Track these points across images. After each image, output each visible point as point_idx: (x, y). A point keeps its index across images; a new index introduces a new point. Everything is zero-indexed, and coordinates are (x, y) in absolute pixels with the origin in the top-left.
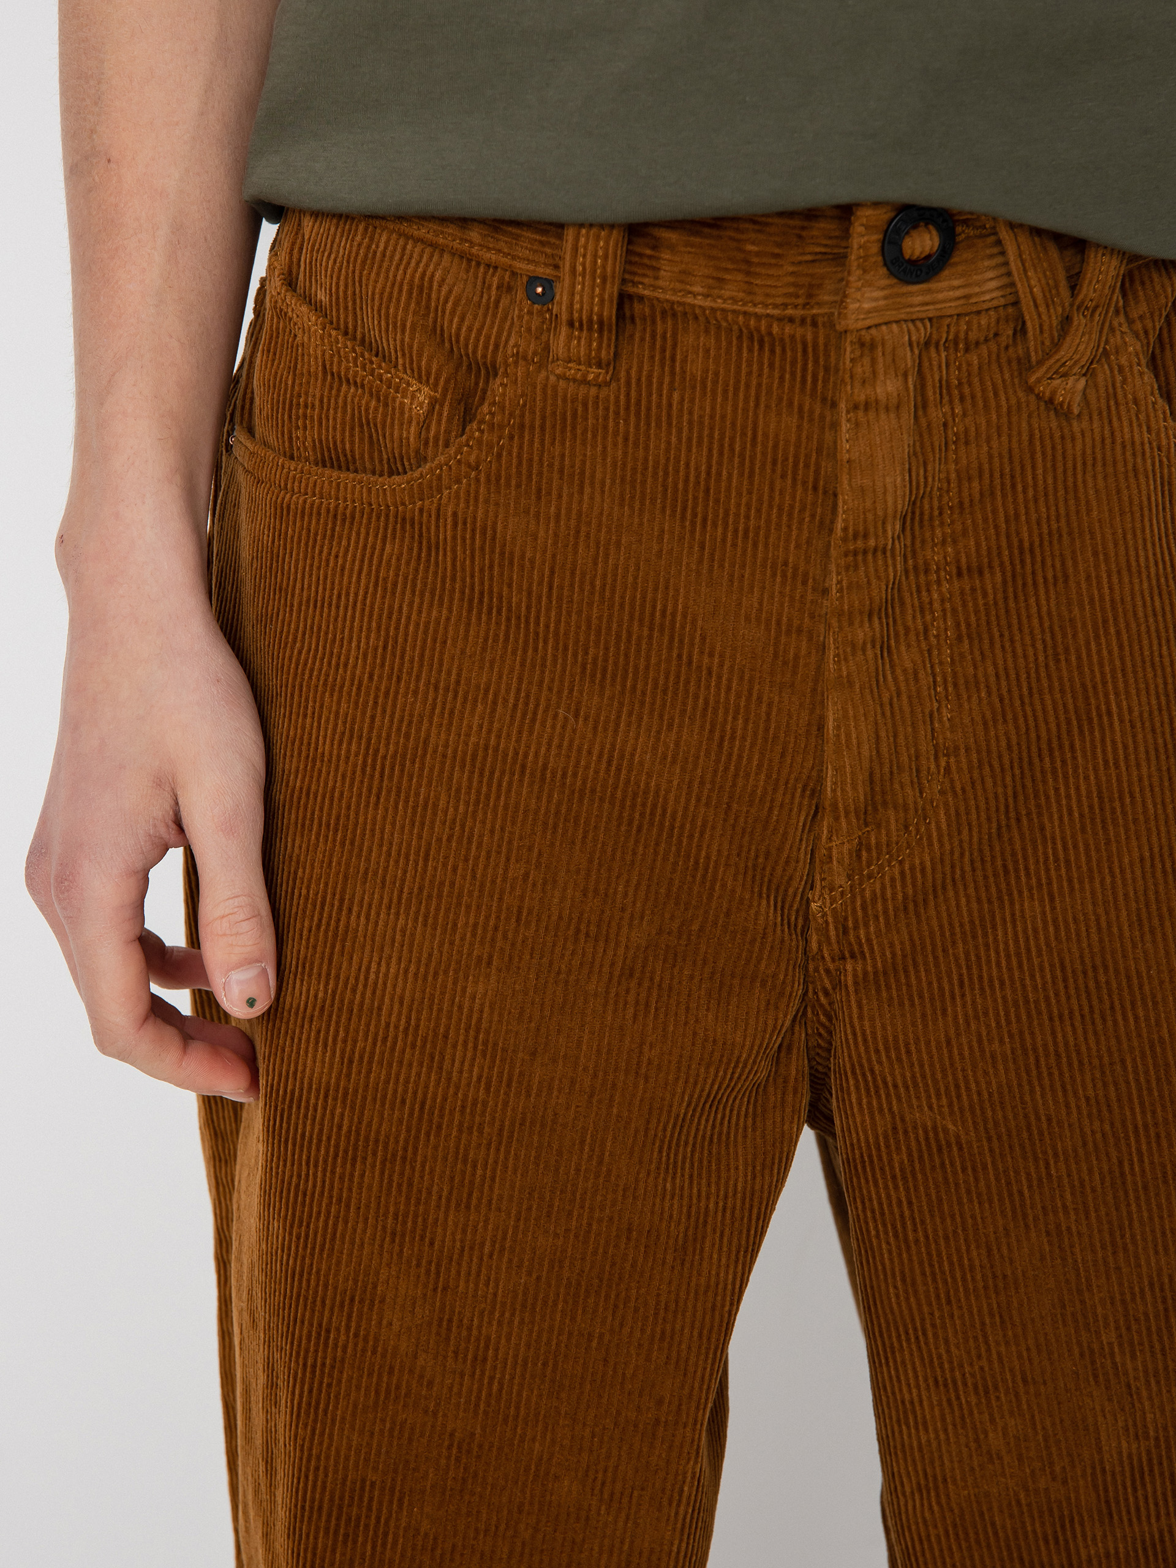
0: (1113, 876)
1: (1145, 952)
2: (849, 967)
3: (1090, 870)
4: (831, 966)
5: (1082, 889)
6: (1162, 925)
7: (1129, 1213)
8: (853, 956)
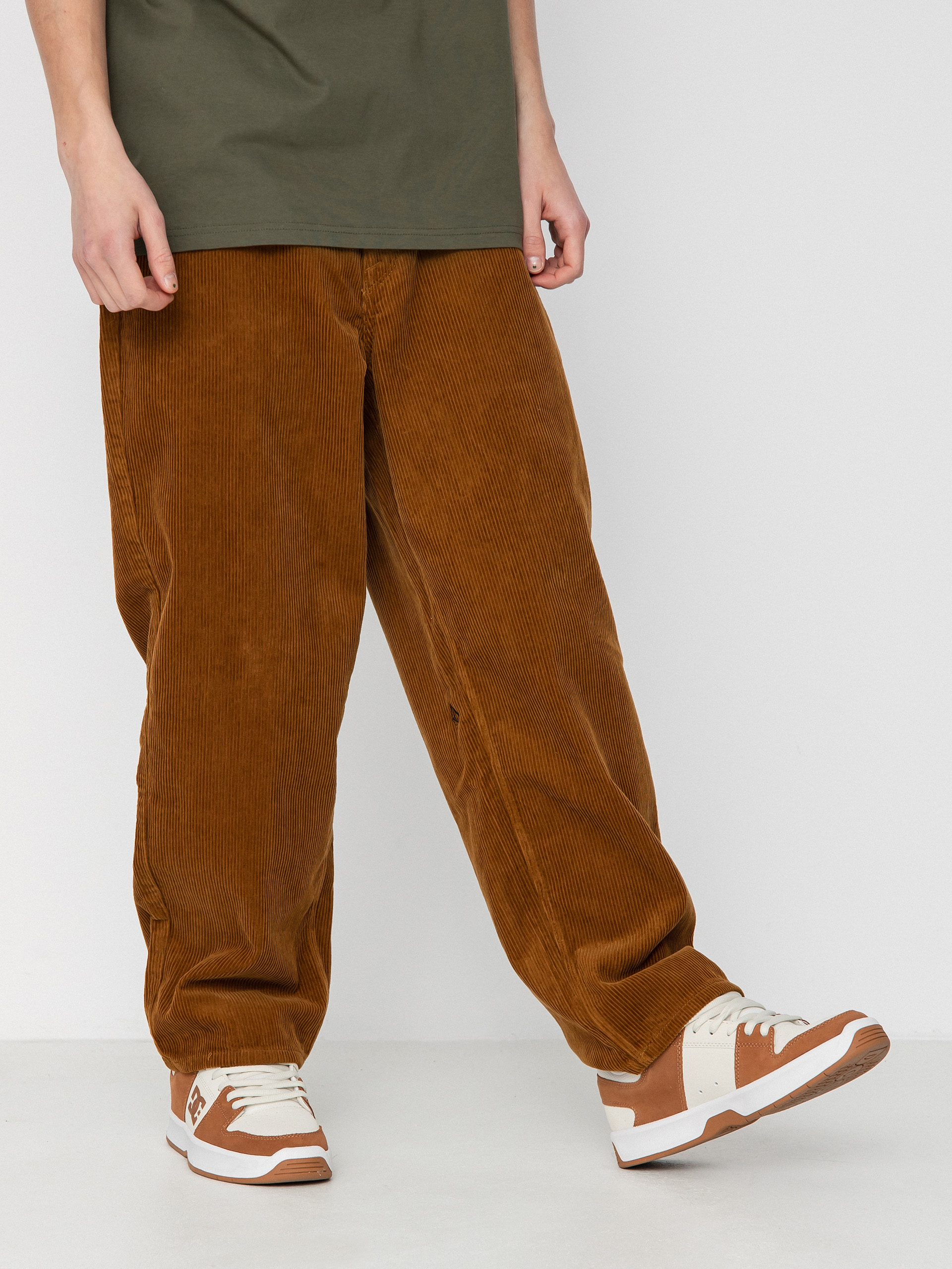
0: (449, 275)
1: (463, 299)
2: (377, 317)
3: (441, 274)
4: (371, 317)
5: (439, 280)
6: (467, 289)
7: (471, 392)
8: (378, 313)
